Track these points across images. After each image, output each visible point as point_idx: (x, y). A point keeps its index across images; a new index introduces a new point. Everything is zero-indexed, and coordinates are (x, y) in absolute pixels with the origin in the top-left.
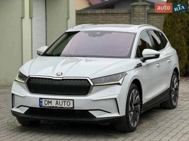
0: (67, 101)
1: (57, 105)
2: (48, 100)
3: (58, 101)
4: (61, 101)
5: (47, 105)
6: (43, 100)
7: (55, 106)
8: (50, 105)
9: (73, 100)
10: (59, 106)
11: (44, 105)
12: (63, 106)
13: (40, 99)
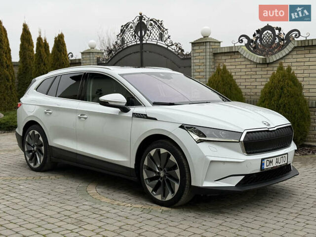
0: (284, 156)
1: (277, 165)
2: (269, 159)
3: (278, 158)
4: (280, 157)
5: (269, 167)
6: (265, 160)
7: (275, 166)
8: (271, 166)
9: (287, 154)
10: (279, 164)
11: (265, 167)
12: (281, 164)
13: (263, 159)
